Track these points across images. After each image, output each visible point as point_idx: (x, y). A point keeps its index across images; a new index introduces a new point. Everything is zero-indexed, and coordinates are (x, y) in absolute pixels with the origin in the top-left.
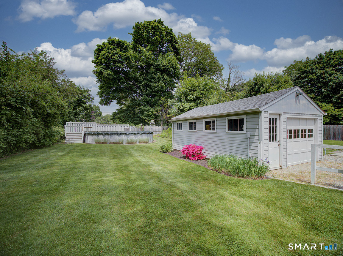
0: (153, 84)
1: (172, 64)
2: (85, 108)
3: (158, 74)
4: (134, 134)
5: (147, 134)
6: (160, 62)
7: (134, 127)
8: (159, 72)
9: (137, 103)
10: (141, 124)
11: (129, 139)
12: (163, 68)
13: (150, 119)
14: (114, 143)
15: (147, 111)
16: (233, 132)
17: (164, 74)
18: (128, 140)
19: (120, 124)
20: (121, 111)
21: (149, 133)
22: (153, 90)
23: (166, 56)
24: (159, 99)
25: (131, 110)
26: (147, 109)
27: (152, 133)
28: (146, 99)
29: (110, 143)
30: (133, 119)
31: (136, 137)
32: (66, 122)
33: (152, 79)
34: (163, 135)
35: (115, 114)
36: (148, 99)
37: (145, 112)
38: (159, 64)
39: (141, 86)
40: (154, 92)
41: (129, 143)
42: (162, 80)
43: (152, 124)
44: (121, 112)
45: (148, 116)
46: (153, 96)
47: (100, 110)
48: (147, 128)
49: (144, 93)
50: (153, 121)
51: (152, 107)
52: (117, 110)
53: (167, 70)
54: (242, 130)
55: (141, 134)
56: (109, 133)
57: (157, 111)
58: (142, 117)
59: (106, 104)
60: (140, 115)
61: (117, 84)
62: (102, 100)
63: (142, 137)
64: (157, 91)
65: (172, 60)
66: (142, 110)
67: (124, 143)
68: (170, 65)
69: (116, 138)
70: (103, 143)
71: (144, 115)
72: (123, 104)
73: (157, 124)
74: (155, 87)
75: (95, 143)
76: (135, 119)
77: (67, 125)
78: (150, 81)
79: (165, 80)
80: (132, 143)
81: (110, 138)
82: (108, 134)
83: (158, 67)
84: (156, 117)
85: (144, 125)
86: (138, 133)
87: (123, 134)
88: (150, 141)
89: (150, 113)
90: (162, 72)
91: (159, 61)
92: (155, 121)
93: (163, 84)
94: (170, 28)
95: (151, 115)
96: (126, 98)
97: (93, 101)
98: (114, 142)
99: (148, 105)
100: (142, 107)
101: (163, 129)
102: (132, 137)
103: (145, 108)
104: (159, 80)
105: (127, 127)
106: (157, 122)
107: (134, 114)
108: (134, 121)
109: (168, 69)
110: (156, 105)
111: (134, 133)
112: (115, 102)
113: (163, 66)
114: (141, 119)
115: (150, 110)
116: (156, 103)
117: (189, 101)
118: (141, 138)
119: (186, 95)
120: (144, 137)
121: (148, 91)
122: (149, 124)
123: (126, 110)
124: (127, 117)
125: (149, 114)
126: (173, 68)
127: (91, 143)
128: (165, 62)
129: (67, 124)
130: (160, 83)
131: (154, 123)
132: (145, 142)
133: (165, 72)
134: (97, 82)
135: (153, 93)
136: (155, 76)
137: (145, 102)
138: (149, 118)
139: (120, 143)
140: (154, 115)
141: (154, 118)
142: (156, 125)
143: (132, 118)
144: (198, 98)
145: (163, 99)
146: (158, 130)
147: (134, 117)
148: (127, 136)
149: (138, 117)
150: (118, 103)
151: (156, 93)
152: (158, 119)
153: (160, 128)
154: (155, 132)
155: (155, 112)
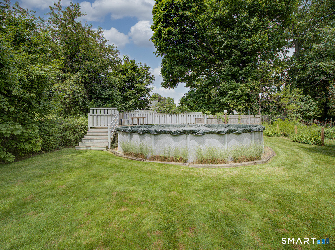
2: (138, 89)
4: (219, 133)
5: (253, 133)
7: (212, 116)
10: (225, 112)
11: (203, 146)
13: (239, 102)
14: (162, 159)
15: (233, 89)
18: (200, 152)
19: (189, 112)
20: (190, 95)
26: (233, 86)
29: (154, 158)
30: (208, 106)
31: (224, 143)
32: (91, 108)
35: (183, 100)
37: (230, 92)
41: (203, 161)
44: (192, 97)
45: (234, 97)
47: (174, 102)
51: (241, 83)
52: (186, 94)
55: (239, 133)
58: (223, 100)
59: (171, 86)
60: (220, 98)
61: (183, 50)
63: (241, 142)
66: (224, 89)
69: (168, 144)
71: (227, 97)
72: (194, 86)
73: (252, 111)
74: (248, 45)
76: (212, 105)
77: (92, 113)
80: (213, 161)
81: (155, 142)
86: (229, 132)
87: (186, 132)
89: (239, 92)
95: (241, 96)
97: (153, 81)
99: (234, 80)
103: (228, 86)
104: (256, 30)
105: (199, 117)
108: (210, 108)
111: (219, 130)
112: (184, 84)
114: (222, 104)
115: (238, 87)
116: (248, 74)
118: (238, 144)
123: (198, 93)
125: (237, 94)
129: (91, 111)
130: (258, 36)
132: (251, 159)
134: (157, 55)
135: (243, 58)
136: (248, 25)
137: (228, 75)
139: (179, 161)
141: (245, 100)
147: (210, 103)
148: (199, 138)
150: (187, 86)
151: (250, 57)
155: (248, 91)
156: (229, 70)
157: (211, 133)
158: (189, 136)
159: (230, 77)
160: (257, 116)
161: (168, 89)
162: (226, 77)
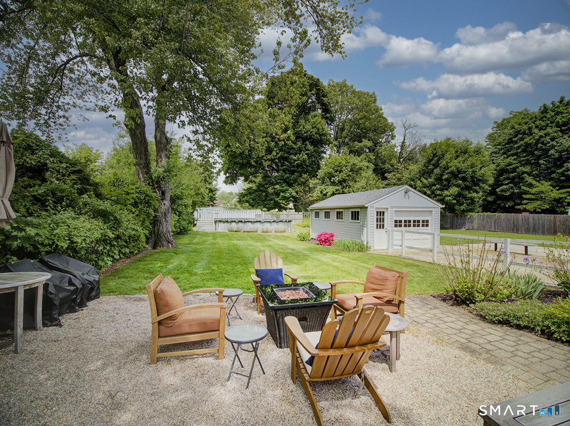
0: (292, 157)
1: (318, 129)
3: (299, 144)
4: (269, 222)
5: (284, 223)
6: (301, 127)
7: (267, 213)
8: (300, 141)
9: (271, 182)
10: (277, 210)
11: (264, 227)
12: (305, 135)
14: (248, 232)
15: (283, 191)
16: (354, 221)
17: (307, 142)
18: (263, 229)
19: (250, 209)
20: (249, 192)
21: (286, 221)
22: (292, 164)
23: (310, 117)
24: (301, 176)
25: (262, 191)
26: (284, 189)
27: (289, 221)
28: (283, 177)
29: (244, 232)
30: (265, 203)
31: (271, 226)
33: (290, 149)
34: (305, 223)
35: (241, 196)
36: (285, 176)
37: (282, 194)
38: (301, 131)
39: (276, 159)
40: (294, 166)
41: (264, 232)
42: (304, 151)
43: (290, 209)
44: (250, 193)
45: (284, 198)
46: (292, 172)
48: (284, 215)
49: (280, 168)
50: (291, 205)
51: (290, 187)
52: (244, 190)
53: (311, 138)
54: (358, 219)
55: (278, 222)
56: (243, 221)
57: (297, 193)
58: (276, 199)
59: (231, 183)
60: (274, 197)
62: (227, 178)
64: (298, 166)
65: (317, 124)
66: (278, 191)
67: (259, 233)
68: (315, 130)
69: (249, 226)
70: (236, 231)
71: (280, 197)
72: (252, 182)
73: (297, 209)
74: (295, 161)
75: (228, 232)
76: (268, 202)
78: (288, 152)
79: (308, 150)
80: (267, 232)
81: (244, 226)
82: (241, 222)
83: (299, 134)
84: (296, 200)
85: (280, 210)
86: (274, 221)
88: (287, 230)
89: (288, 195)
90: (304, 140)
91: (300, 125)
92: (295, 205)
93: (305, 157)
94: (316, 77)
95: (290, 198)
96: (256, 173)
98: (248, 230)
99: (286, 184)
100: (277, 186)
101: (306, 216)
102: (267, 225)
103: (281, 188)
104: (300, 150)
105: (258, 213)
106: (296, 207)
107: (266, 196)
108: (266, 205)
109: (312, 135)
110: (296, 184)
111: (270, 220)
112: (242, 178)
113: (305, 133)
114: (275, 202)
115: (288, 190)
116: (295, 181)
117: (333, 183)
118: (277, 226)
119: (330, 176)
120: (281, 226)
121: (286, 165)
122: (286, 209)
123: (255, 191)
124: (257, 200)
125: (286, 196)
126: (319, 134)
127: (222, 231)
128: (308, 127)
130: (301, 155)
131: (293, 207)
132: (281, 232)
133: (308, 140)
135: (292, 169)
136: (294, 146)
138: (287, 201)
139: (255, 232)
140: (293, 197)
141: (293, 201)
142: (296, 211)
143: (263, 200)
144: (344, 181)
145: (305, 176)
146: (297, 217)
147: (266, 200)
148: (262, 224)
149: (271, 200)
150: (245, 181)
151: (296, 169)
152: (298, 203)
153: (300, 215)
154: (293, 220)
155: (294, 194)
156: (282, 176)
157: (267, 222)
158: (258, 223)
159: (282, 181)
160: (300, 213)
161: (228, 185)
162: (280, 181)
